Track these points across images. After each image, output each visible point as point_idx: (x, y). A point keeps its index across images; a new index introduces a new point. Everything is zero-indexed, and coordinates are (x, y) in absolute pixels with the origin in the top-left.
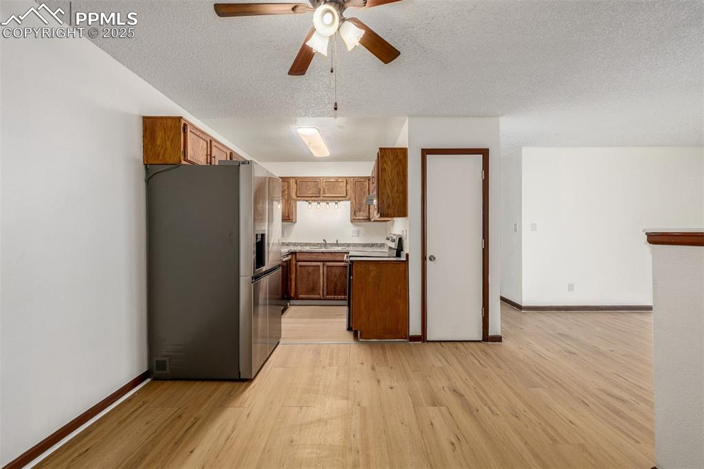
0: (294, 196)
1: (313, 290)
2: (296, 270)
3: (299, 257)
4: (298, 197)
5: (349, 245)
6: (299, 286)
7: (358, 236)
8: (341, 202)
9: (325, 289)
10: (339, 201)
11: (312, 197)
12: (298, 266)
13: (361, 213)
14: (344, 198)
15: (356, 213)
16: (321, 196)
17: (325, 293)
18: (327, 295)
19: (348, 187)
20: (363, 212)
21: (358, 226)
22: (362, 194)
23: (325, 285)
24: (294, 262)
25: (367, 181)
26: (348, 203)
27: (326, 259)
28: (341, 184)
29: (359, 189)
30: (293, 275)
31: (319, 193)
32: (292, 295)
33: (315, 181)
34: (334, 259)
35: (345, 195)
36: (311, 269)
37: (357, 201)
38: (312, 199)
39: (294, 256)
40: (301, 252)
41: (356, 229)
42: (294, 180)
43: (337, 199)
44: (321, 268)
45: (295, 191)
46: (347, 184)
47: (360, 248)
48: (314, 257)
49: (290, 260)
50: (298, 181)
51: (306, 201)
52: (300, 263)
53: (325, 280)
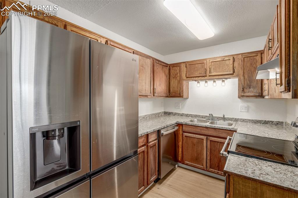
0: (184, 77)
1: (197, 159)
2: (183, 139)
3: (185, 128)
4: (187, 78)
5: (236, 120)
6: (185, 153)
7: (248, 111)
8: (228, 80)
9: (208, 161)
10: (227, 79)
11: (199, 77)
12: (184, 136)
13: (251, 89)
14: (232, 74)
15: (245, 90)
16: (208, 75)
17: (208, 165)
18: (210, 168)
19: (236, 64)
20: (254, 88)
21: (247, 101)
22: (253, 70)
23: (209, 158)
24: (181, 132)
25: (259, 55)
26: (236, 80)
27: (209, 134)
28: (227, 62)
29: (248, 65)
30: (180, 143)
31: (206, 73)
32: (180, 160)
33: (201, 62)
34: (218, 135)
35: (232, 72)
36: (195, 141)
37: (246, 76)
38: (200, 78)
39: (181, 127)
40: (187, 125)
41: (245, 104)
42: (184, 64)
43: (223, 77)
44: (205, 142)
45: (185, 73)
46: (234, 61)
47: (250, 125)
48: (198, 130)
49: (177, 131)
50: (188, 64)
51: (195, 81)
52: (185, 134)
53: (208, 153)
